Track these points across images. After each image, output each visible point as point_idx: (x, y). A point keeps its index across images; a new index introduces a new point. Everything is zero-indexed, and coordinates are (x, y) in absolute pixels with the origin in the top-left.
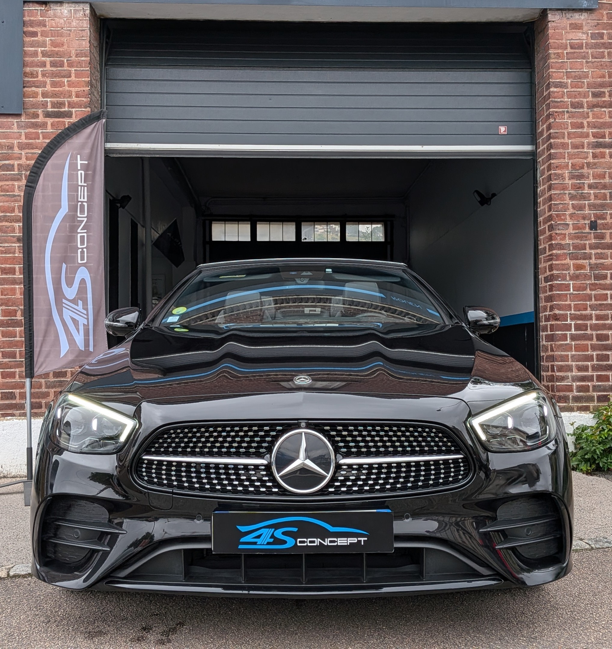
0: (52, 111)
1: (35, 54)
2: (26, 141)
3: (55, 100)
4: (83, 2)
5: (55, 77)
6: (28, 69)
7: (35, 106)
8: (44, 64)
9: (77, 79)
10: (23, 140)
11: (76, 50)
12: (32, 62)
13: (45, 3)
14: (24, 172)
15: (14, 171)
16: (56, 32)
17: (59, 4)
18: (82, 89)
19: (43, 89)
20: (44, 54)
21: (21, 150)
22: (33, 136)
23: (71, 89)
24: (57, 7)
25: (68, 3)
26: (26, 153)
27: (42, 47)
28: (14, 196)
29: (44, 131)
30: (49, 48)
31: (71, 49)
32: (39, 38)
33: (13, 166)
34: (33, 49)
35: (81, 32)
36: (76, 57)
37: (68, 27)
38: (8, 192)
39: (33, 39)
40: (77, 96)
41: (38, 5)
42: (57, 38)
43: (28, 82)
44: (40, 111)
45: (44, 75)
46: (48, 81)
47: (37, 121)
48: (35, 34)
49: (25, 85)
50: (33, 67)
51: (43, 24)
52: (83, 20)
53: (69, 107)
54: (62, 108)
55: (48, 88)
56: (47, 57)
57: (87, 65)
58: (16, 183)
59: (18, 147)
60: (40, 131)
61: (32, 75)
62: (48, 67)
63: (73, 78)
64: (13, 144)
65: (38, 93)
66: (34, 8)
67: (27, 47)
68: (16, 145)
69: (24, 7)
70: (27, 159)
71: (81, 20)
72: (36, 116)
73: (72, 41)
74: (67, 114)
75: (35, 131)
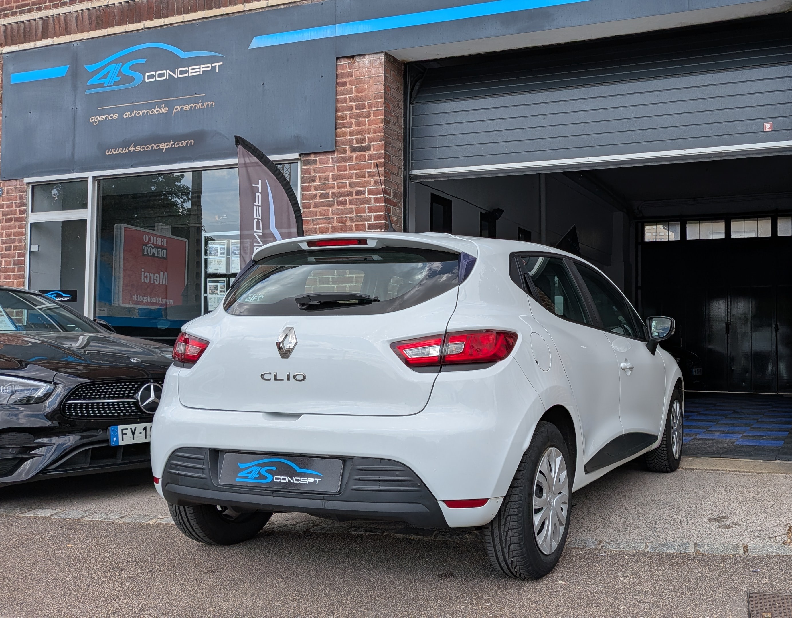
0: (356, 147)
1: (345, 100)
2: (338, 173)
3: (358, 137)
4: (380, 53)
5: (359, 118)
6: (340, 114)
7: (344, 143)
8: (351, 108)
9: (375, 118)
10: (336, 172)
11: (374, 93)
12: (343, 107)
13: (353, 57)
14: (336, 199)
15: (329, 198)
16: (360, 80)
17: (362, 56)
18: (378, 126)
19: (350, 128)
20: (352, 100)
21: (334, 180)
22: (343, 168)
23: (370, 127)
24: (361, 59)
25: (369, 54)
26: (338, 183)
27: (350, 94)
28: (329, 219)
29: (350, 163)
30: (355, 94)
31: (370, 93)
32: (348, 87)
33: (328, 194)
34: (343, 96)
35: (377, 78)
36: (374, 99)
37: (369, 75)
38: (325, 215)
39: (343, 88)
40: (374, 132)
41: (347, 60)
42: (360, 85)
43: (340, 124)
44: (348, 147)
45: (351, 117)
46: (354, 121)
47: (345, 156)
48: (344, 84)
49: (337, 127)
50: (343, 111)
51: (350, 75)
52: (379, 67)
53: (368, 142)
54: (363, 143)
55: (354, 128)
56: (353, 102)
57: (382, 105)
58: (330, 208)
59: (332, 179)
60: (348, 164)
61: (343, 118)
62: (354, 111)
63: (372, 117)
65: (346, 132)
66: (344, 63)
67: (339, 96)
68: (330, 177)
69: (337, 63)
70: (338, 188)
71: (378, 68)
72: (345, 151)
73: (371, 86)
74: (367, 148)
75: (344, 164)
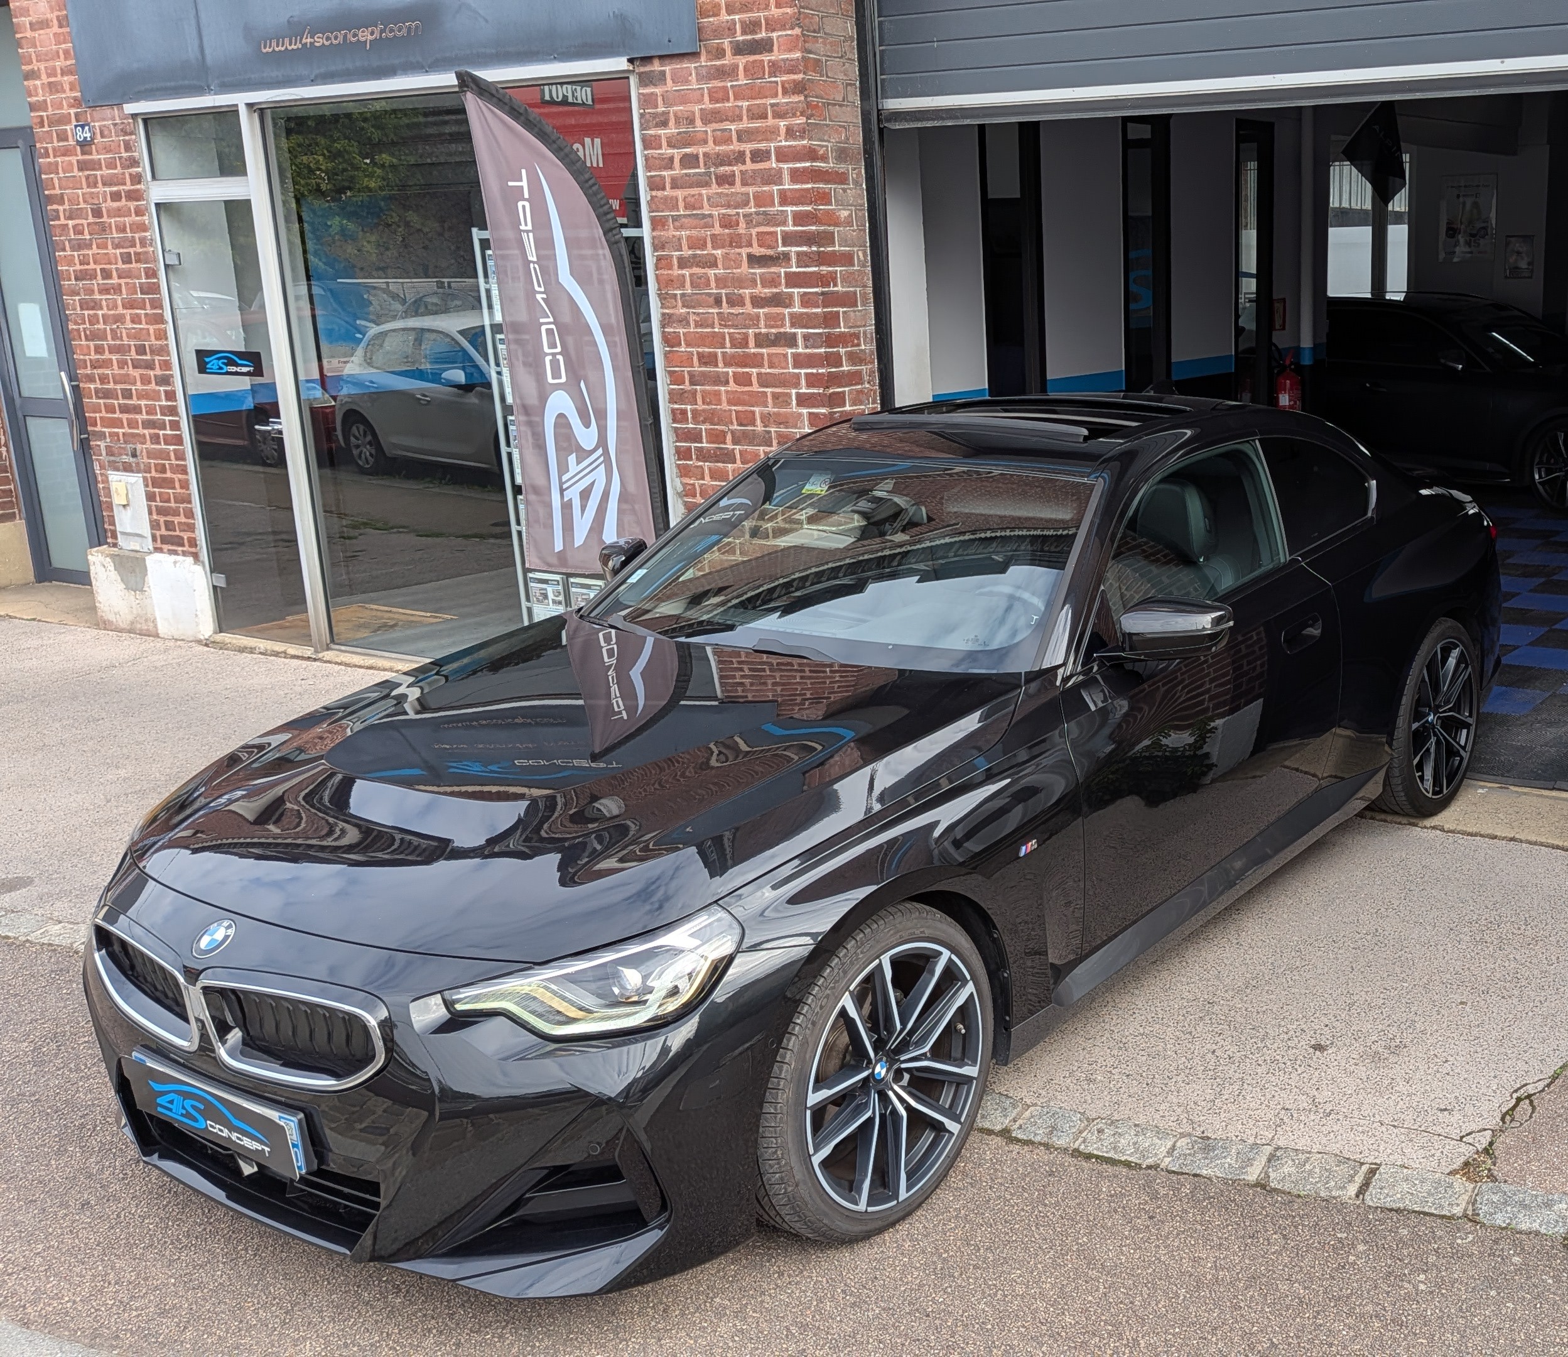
0: (743, 41)
2: (711, 106)
3: (745, 16)
7: (718, 32)
14: (712, 170)
15: (699, 167)
21: (706, 124)
22: (720, 95)
26: (714, 131)
28: (704, 216)
29: (734, 83)
33: (696, 157)
38: (694, 209)
40: (778, 5)
44: (726, 43)
47: (723, 65)
53: (767, 30)
54: (756, 33)
58: (704, 192)
59: (702, 120)
60: (729, 84)
64: (693, 113)
65: (719, 5)
68: (697, 115)
70: (715, 143)
72: (720, 53)
74: (766, 44)
75: (722, 84)
